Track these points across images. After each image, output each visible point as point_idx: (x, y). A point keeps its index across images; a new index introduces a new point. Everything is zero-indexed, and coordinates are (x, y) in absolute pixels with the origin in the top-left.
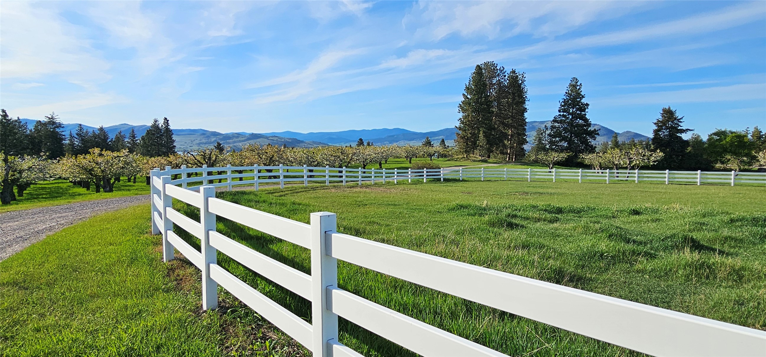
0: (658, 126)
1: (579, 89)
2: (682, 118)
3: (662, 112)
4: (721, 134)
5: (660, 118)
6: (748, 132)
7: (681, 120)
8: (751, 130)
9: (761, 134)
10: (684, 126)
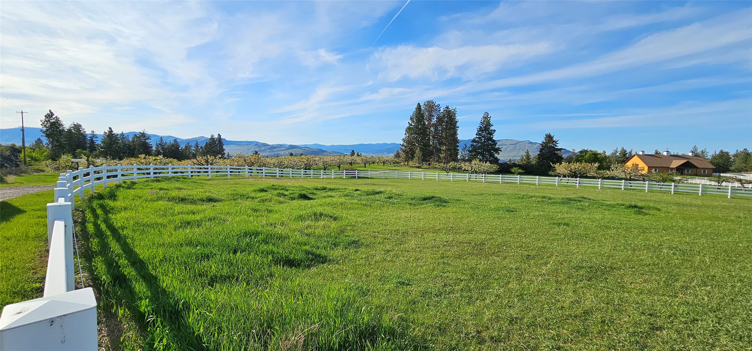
0: (543, 146)
1: (489, 120)
2: (558, 141)
3: (545, 137)
4: (583, 152)
5: (544, 141)
6: (618, 151)
7: (557, 142)
8: (619, 150)
9: (626, 152)
10: (559, 146)
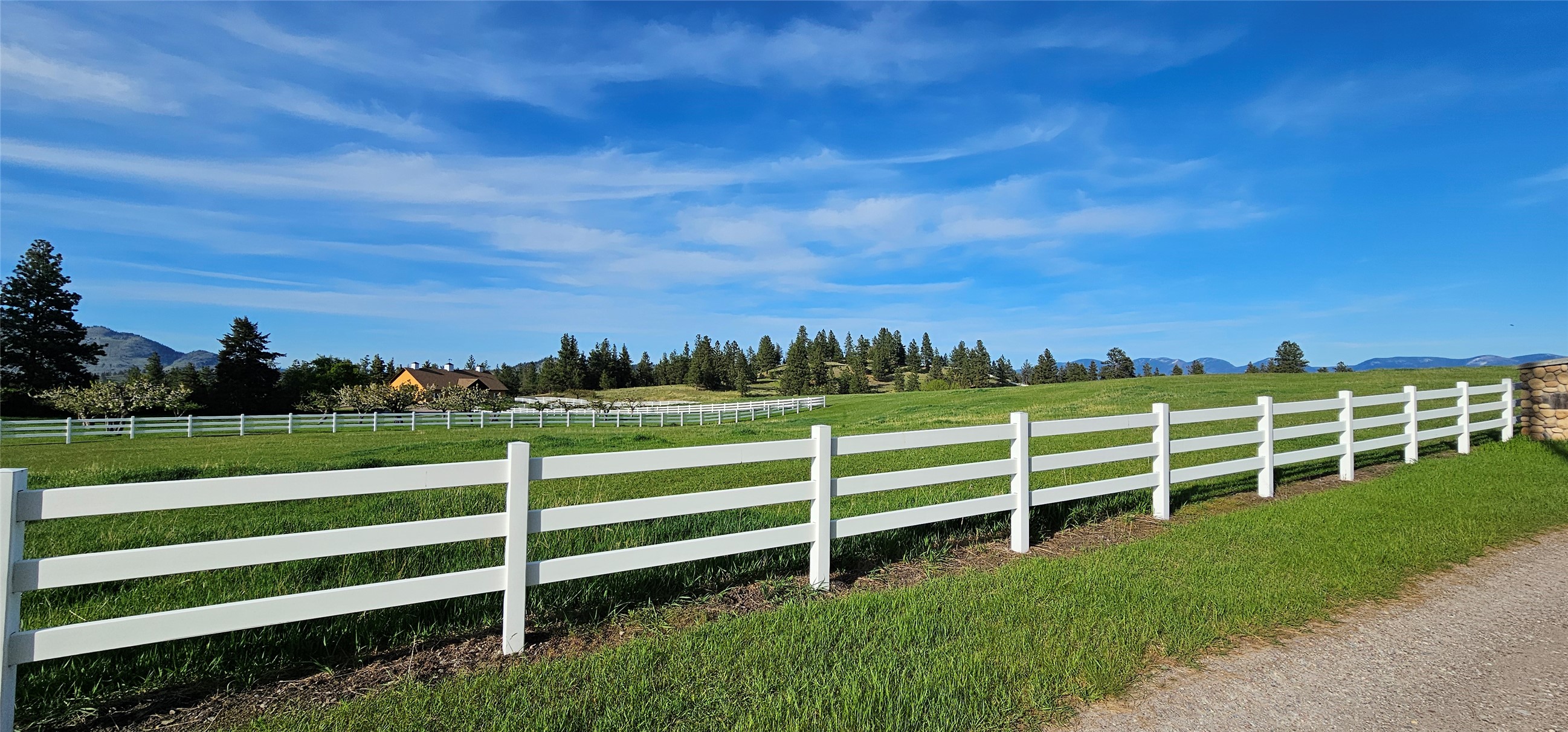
0: (228, 346)
1: (55, 264)
2: (266, 337)
3: (234, 325)
4: (323, 362)
5: (231, 333)
7: (265, 339)
9: (385, 364)
10: (270, 348)
